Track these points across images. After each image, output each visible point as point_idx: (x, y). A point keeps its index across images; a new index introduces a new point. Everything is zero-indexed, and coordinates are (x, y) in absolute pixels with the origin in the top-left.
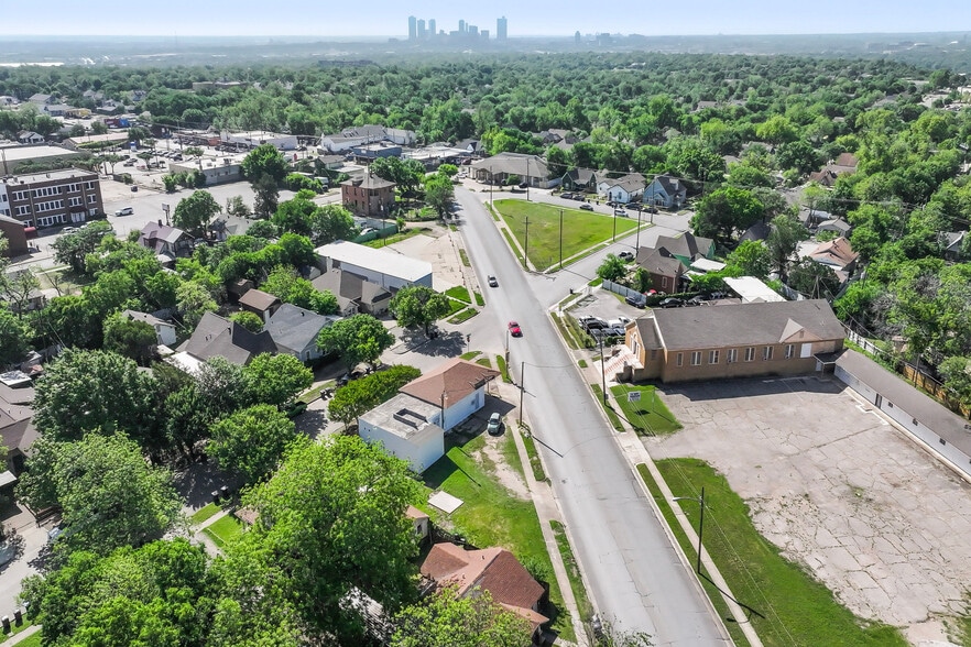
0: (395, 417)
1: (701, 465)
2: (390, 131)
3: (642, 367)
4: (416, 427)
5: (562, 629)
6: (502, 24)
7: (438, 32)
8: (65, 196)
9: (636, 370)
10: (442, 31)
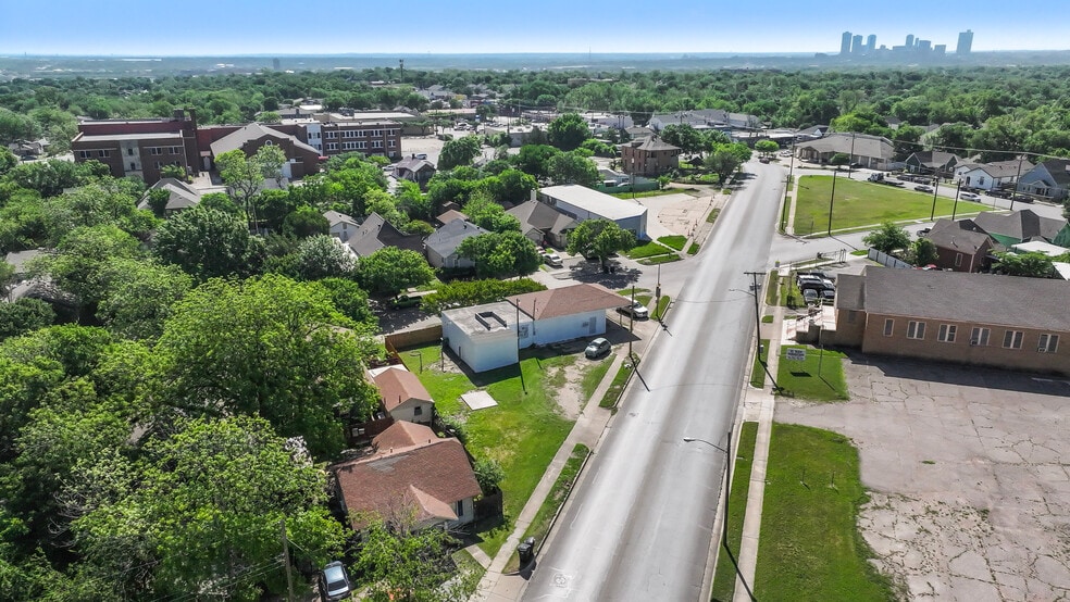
0: (477, 317)
1: (842, 441)
2: (732, 116)
3: (834, 329)
4: (489, 328)
5: (487, 539)
6: (966, 39)
7: (877, 47)
8: (369, 139)
9: (823, 331)
10: (883, 47)
